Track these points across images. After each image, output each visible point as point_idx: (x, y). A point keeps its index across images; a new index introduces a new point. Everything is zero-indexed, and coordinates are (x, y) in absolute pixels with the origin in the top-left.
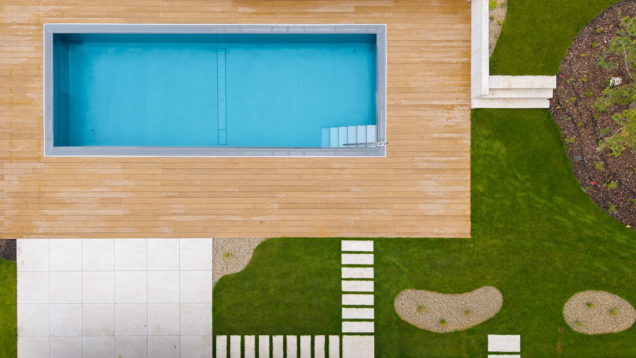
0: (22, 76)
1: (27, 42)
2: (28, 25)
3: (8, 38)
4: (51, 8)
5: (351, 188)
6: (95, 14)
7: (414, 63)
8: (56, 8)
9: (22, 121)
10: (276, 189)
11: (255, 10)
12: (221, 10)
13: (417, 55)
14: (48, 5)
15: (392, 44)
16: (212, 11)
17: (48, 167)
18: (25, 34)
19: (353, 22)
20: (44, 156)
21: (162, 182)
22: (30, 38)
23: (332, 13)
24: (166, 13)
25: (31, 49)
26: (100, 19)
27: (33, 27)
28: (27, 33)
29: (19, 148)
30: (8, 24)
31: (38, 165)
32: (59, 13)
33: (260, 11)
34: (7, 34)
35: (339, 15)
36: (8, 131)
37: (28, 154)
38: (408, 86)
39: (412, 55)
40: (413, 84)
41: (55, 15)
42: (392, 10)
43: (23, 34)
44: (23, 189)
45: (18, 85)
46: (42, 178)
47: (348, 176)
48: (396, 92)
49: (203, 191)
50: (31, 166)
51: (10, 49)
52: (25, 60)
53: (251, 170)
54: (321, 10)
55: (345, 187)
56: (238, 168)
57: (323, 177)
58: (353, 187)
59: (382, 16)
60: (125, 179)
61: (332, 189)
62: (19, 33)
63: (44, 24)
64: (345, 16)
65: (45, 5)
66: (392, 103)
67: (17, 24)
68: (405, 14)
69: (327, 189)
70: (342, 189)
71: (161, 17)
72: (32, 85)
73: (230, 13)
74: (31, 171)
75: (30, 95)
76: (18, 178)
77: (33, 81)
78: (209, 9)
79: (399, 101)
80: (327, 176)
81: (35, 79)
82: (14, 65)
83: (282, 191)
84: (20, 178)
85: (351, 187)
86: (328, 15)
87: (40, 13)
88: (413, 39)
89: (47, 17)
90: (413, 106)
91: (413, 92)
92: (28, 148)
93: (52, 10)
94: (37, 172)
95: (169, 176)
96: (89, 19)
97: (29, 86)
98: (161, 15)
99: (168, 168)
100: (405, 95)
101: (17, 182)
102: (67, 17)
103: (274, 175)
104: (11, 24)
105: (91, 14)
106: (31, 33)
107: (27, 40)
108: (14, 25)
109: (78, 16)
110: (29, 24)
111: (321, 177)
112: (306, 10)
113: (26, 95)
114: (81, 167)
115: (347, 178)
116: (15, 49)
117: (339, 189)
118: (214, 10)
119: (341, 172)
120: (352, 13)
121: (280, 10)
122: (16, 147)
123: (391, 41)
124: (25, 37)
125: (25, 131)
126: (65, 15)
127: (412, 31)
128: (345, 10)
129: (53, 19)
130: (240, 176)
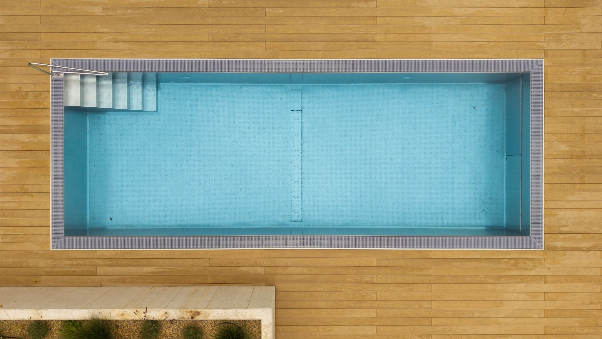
0: (575, 174)
1: (568, 224)
2: (566, 248)
3: (595, 229)
4: (532, 273)
5: (102, 12)
6: (469, 264)
7: (11, 194)
8: (525, 273)
9: (576, 110)
10: (211, 11)
11: (240, 269)
12: (289, 269)
13: (6, 205)
14: (537, 277)
15: (42, 222)
16: (301, 268)
17: (539, 44)
18: (570, 235)
19: (98, 253)
20: (543, 59)
21: (376, 22)
22: (563, 229)
23: (129, 266)
24: (367, 265)
25: (561, 214)
26: (462, 257)
27: (559, 244)
28: (567, 236)
29: (579, 71)
30: (594, 249)
31: (553, 46)
32: (522, 265)
33: (234, 268)
34: (596, 235)
35: (119, 262)
36: (595, 95)
37: (566, 62)
38: (19, 160)
39: (13, 205)
40: (13, 163)
41: (527, 262)
42: (42, 270)
43: (573, 235)
44: (575, 12)
45: (580, 162)
46: (547, 28)
47: (106, 30)
48: (37, 152)
49: (317, 9)
50: (563, 44)
51: (592, 213)
52: (570, 198)
53: (248, 40)
54: (145, 269)
55: (111, 14)
56: (267, 43)
57: (142, 30)
58: (99, 14)
59: (57, 262)
60: (428, 26)
61: (130, 11)
62: (579, 236)
63: (543, 249)
64: (110, 262)
65: (541, 276)
66: (42, 137)
67: (581, 249)
68: (24, 264)
69: (137, 11)
70: (115, 11)
71: (374, 260)
72: (561, 161)
73: (275, 265)
74: (563, 37)
75: (564, 147)
76: (581, 28)
77: (560, 168)
78: (305, 270)
79: (32, 140)
80: (136, 30)
81: (556, 170)
82: (586, 191)
83: (203, 9)
84: (579, 28)
85: (101, 14)
86: (135, 263)
87: (549, 265)
88: (13, 228)
89: (539, 259)
90: (13, 132)
91: (12, 151)
92: (567, 71)
93: (532, 270)
94: (554, 36)
95: (365, 31)
96: (478, 257)
97: (565, 159)
98: (374, 262)
99: (366, 43)
100: (23, 147)
101: (583, 21)
102: (510, 260)
103: (214, 31)
104: (589, 249)
105: (475, 264)
106: (562, 236)
107: (568, 226)
108: (586, 248)
109: (493, 260)
110: (564, 249)
111: (146, 30)
112: (167, 270)
113: (570, 148)
114: (492, 44)
115: (108, 28)
116: (584, 214)
117: (119, 12)
118: (299, 270)
119: (115, 37)
120: (100, 266)
121: (205, 269)
122: (584, 72)
123: (44, 225)
124: (570, 230)
125: (571, 95)
126: (512, 262)
127: (13, 240)
128: (111, 269)
129: (530, 257)
130: (263, 31)
